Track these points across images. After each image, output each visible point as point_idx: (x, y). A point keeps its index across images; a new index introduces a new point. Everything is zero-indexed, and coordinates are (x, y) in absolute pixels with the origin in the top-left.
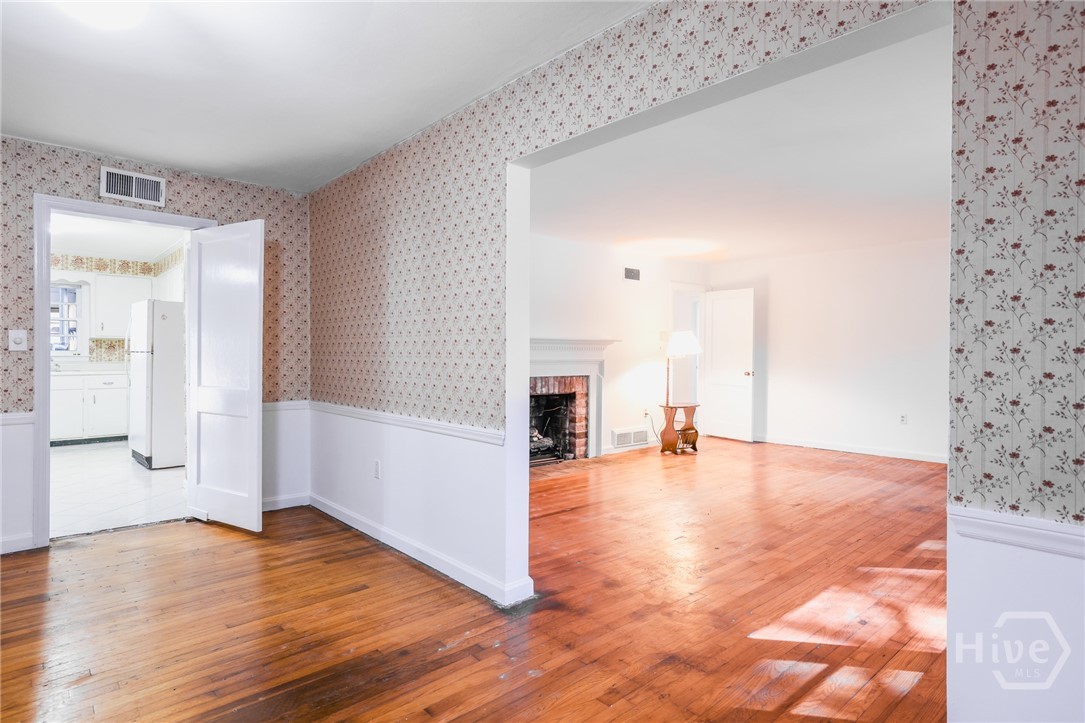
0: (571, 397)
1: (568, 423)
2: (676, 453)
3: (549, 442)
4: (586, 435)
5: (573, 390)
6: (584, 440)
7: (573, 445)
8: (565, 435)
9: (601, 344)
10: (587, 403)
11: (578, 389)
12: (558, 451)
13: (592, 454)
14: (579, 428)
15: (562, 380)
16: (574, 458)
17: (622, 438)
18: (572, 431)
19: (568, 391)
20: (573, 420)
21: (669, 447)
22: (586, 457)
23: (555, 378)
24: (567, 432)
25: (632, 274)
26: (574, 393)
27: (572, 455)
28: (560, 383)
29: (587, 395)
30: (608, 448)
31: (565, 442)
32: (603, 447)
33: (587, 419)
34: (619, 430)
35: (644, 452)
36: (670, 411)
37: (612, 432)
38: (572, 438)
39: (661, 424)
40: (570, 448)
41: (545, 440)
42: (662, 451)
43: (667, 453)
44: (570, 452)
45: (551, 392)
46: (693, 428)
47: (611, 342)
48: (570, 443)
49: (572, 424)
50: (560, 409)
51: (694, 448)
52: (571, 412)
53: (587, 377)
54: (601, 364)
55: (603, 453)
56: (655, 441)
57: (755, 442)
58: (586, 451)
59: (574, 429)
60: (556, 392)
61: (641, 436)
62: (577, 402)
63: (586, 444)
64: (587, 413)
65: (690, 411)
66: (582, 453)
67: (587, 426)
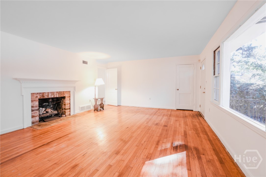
0: (64, 98)
1: (63, 105)
2: (98, 111)
3: (56, 112)
4: (70, 109)
5: (64, 96)
6: (69, 110)
7: (65, 112)
8: (62, 109)
9: (74, 82)
10: (70, 99)
11: (66, 95)
12: (60, 114)
13: (72, 114)
14: (67, 107)
15: (59, 93)
16: (65, 116)
17: (82, 108)
18: (65, 108)
19: (62, 96)
20: (65, 105)
21: (96, 110)
22: (70, 115)
23: (57, 92)
24: (63, 108)
25: (84, 62)
26: (65, 96)
27: (65, 115)
28: (59, 94)
29: (70, 97)
30: (77, 111)
31: (62, 111)
32: (76, 112)
33: (70, 104)
34: (81, 106)
35: (89, 111)
36: (96, 100)
37: (79, 107)
38: (65, 110)
39: (94, 103)
40: (64, 113)
41: (54, 112)
42: (94, 111)
43: (95, 111)
44: (64, 114)
45: (55, 97)
46: (102, 104)
47: (77, 81)
48: (64, 112)
49: (65, 106)
50: (61, 101)
51: (103, 109)
52: (64, 102)
53: (70, 91)
54: (75, 88)
55: (76, 113)
56: (92, 108)
57: (118, 106)
58: (70, 113)
59: (65, 107)
60: (58, 96)
61: (89, 107)
62: (66, 99)
63: (70, 111)
64: (70, 102)
65: (102, 99)
66: (68, 114)
67: (70, 106)
